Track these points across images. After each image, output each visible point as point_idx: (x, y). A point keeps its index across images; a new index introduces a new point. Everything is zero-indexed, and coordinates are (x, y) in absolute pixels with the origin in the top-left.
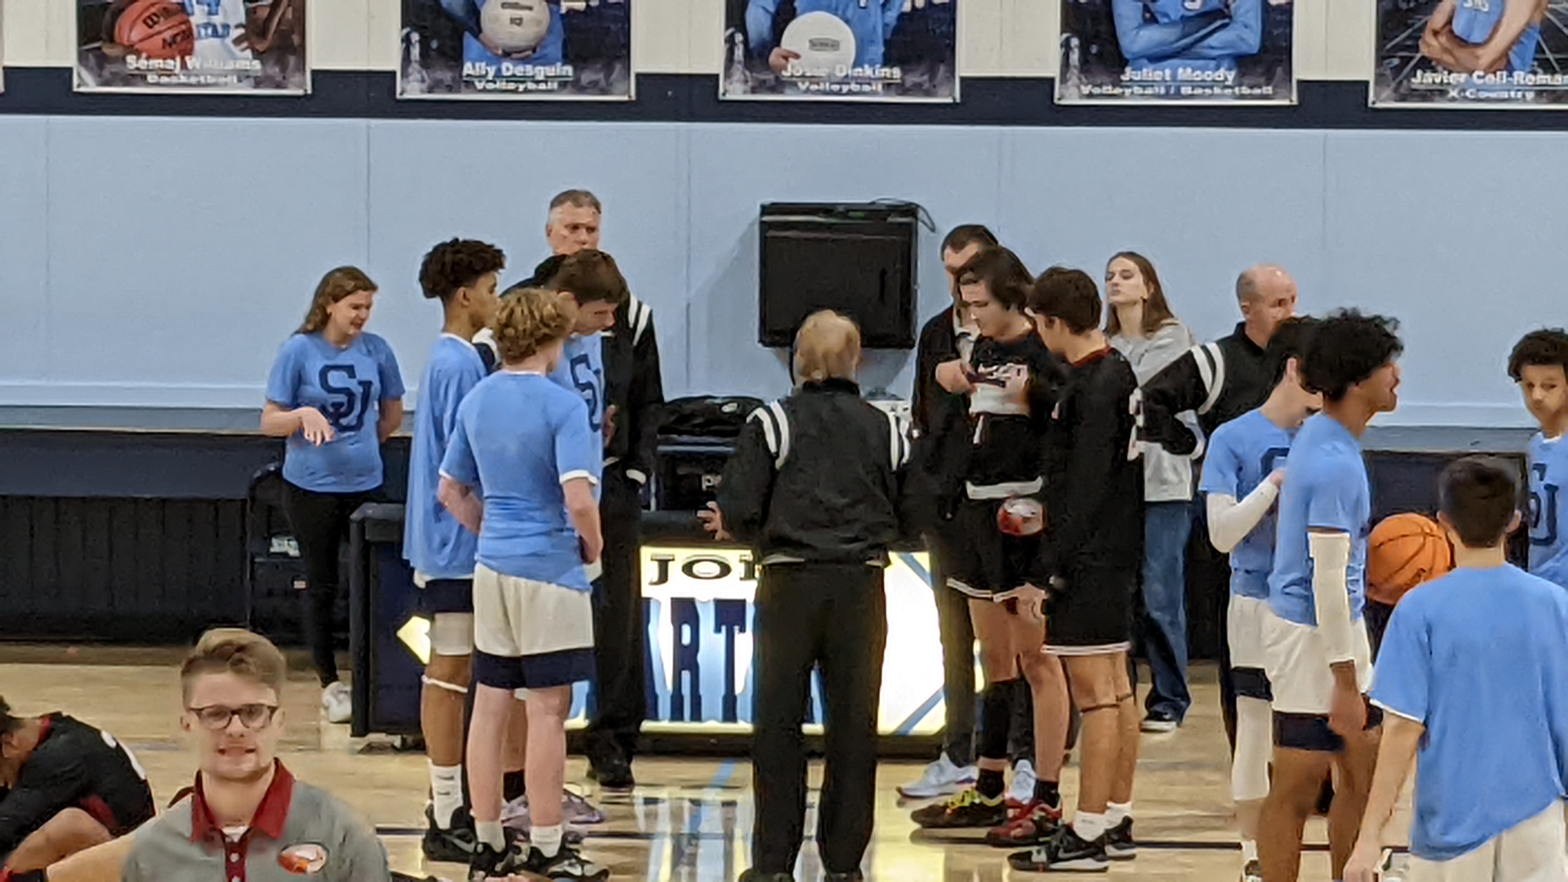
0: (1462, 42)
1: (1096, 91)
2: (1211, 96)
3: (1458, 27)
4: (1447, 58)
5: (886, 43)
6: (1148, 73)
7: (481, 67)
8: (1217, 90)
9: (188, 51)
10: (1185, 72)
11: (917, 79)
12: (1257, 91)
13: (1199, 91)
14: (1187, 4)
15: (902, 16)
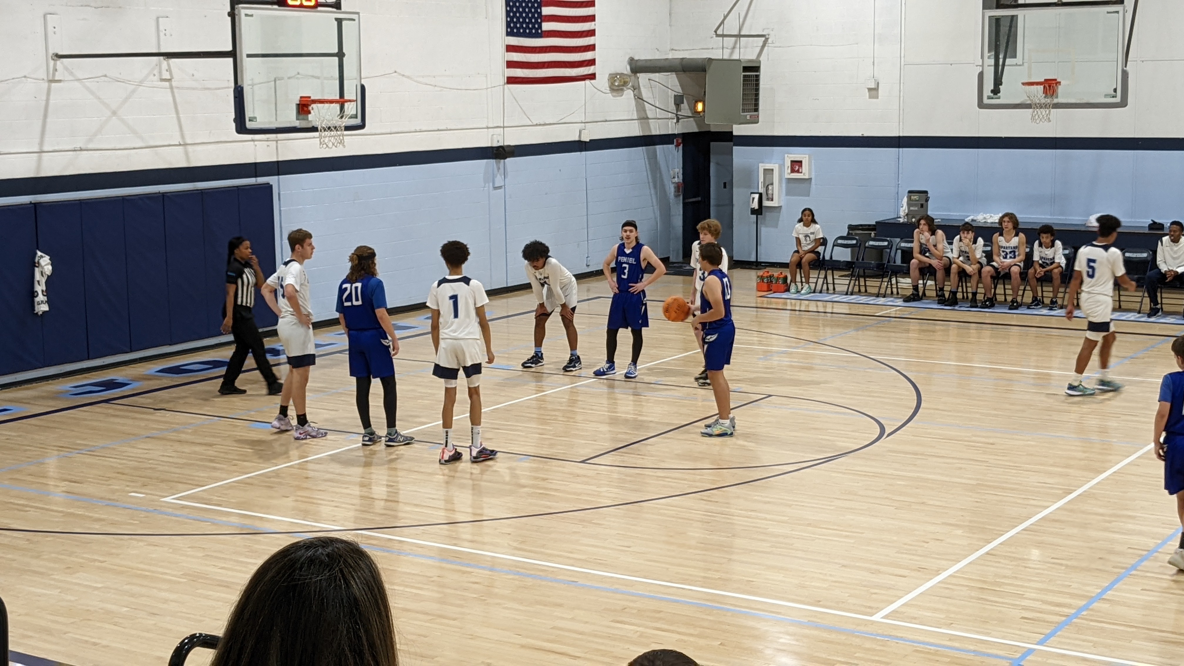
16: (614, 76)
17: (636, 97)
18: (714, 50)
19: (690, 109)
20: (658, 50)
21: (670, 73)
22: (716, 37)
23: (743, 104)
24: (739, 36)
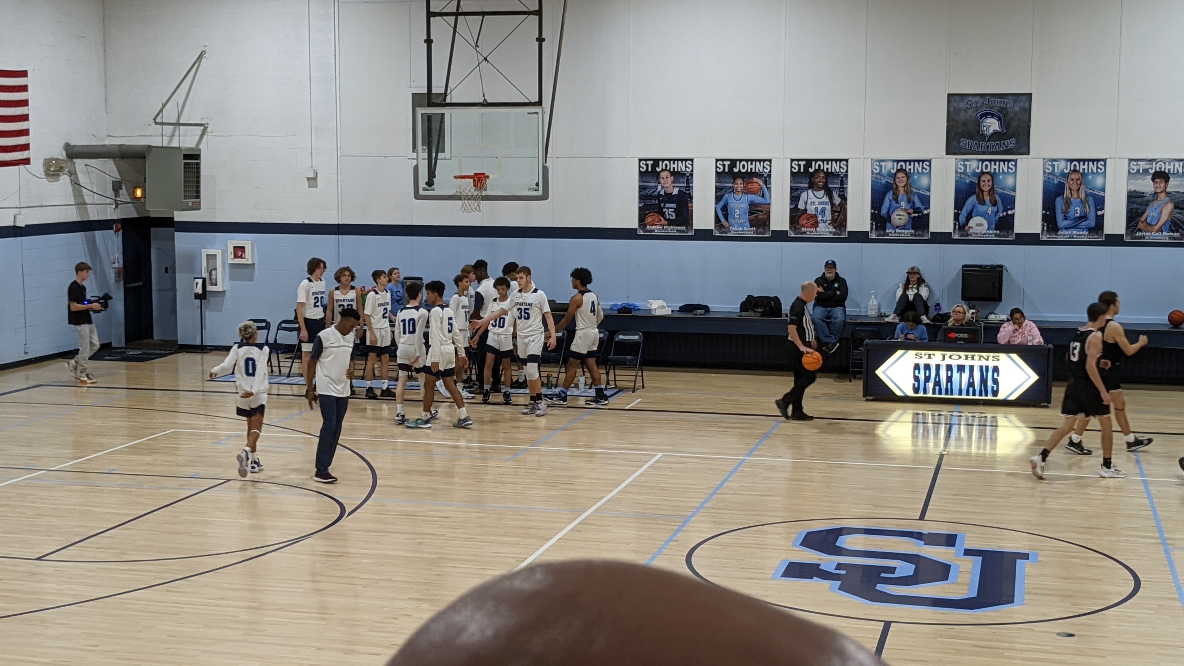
0: (1149, 225)
1: (1051, 237)
2: (1082, 238)
3: (1148, 221)
4: (1144, 228)
5: (996, 225)
6: (1065, 232)
7: (891, 230)
8: (1083, 237)
9: (817, 227)
10: (1074, 232)
11: (1004, 234)
12: (1094, 237)
13: (1078, 237)
14: (1076, 215)
15: (1000, 218)
16: (50, 161)
17: (73, 183)
18: (152, 138)
19: (129, 195)
20: (95, 136)
21: (107, 159)
22: (155, 124)
23: (184, 191)
24: (178, 124)
